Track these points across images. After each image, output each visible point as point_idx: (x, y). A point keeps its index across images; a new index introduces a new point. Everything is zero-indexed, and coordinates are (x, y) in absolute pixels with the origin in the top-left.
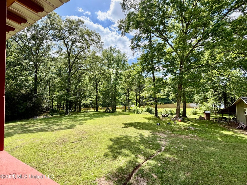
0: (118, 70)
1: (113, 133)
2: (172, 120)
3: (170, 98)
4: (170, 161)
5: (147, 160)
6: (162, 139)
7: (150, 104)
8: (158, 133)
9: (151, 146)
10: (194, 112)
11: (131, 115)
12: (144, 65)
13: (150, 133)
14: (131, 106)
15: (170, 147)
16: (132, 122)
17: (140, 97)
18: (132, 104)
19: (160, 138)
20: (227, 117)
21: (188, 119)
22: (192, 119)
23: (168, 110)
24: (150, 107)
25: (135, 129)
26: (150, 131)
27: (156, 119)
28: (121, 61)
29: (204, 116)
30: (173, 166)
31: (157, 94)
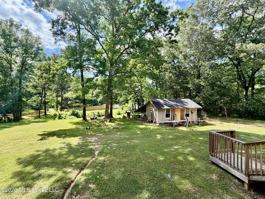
0: (27, 59)
1: (20, 151)
2: (101, 122)
3: (99, 100)
4: (105, 163)
5: (80, 172)
6: (94, 144)
7: (77, 106)
8: (89, 137)
9: (83, 153)
10: (118, 113)
11: (51, 122)
12: (71, 59)
13: (80, 139)
14: (48, 110)
15: (104, 149)
16: (53, 130)
17: (62, 98)
18: (51, 107)
19: (92, 142)
20: (141, 114)
21: (115, 119)
22: (118, 118)
23: (96, 112)
24: (76, 110)
25: (59, 139)
26: (79, 137)
27: (84, 123)
28: (32, 47)
29: (126, 115)
30: (109, 167)
31: (85, 96)
